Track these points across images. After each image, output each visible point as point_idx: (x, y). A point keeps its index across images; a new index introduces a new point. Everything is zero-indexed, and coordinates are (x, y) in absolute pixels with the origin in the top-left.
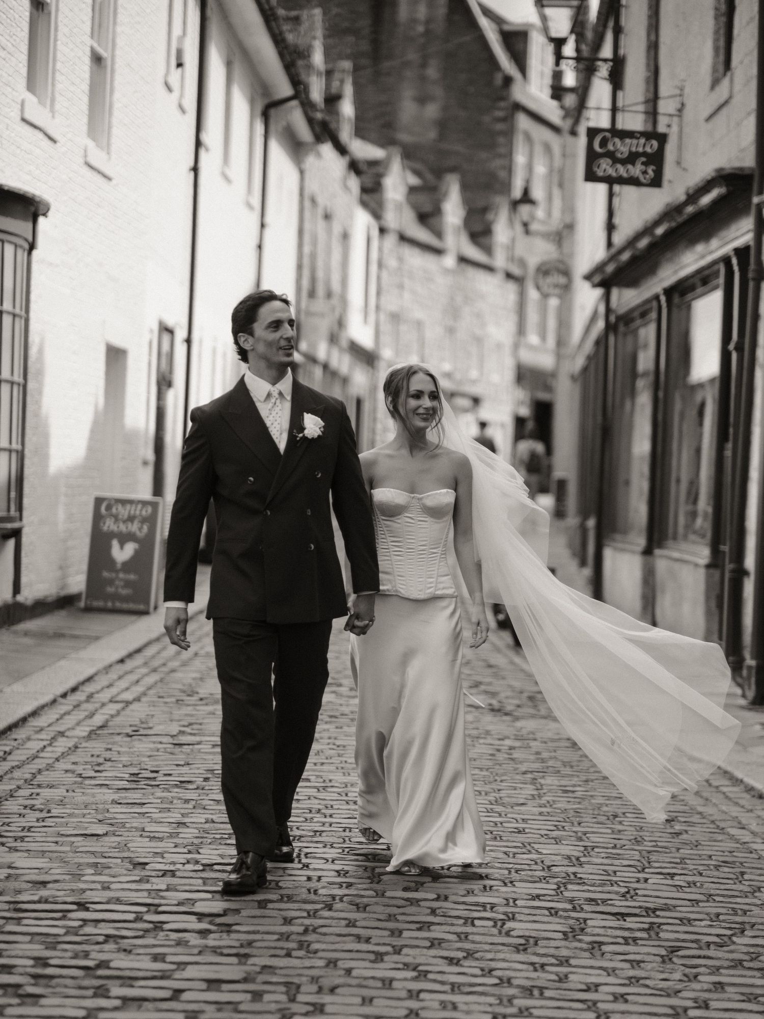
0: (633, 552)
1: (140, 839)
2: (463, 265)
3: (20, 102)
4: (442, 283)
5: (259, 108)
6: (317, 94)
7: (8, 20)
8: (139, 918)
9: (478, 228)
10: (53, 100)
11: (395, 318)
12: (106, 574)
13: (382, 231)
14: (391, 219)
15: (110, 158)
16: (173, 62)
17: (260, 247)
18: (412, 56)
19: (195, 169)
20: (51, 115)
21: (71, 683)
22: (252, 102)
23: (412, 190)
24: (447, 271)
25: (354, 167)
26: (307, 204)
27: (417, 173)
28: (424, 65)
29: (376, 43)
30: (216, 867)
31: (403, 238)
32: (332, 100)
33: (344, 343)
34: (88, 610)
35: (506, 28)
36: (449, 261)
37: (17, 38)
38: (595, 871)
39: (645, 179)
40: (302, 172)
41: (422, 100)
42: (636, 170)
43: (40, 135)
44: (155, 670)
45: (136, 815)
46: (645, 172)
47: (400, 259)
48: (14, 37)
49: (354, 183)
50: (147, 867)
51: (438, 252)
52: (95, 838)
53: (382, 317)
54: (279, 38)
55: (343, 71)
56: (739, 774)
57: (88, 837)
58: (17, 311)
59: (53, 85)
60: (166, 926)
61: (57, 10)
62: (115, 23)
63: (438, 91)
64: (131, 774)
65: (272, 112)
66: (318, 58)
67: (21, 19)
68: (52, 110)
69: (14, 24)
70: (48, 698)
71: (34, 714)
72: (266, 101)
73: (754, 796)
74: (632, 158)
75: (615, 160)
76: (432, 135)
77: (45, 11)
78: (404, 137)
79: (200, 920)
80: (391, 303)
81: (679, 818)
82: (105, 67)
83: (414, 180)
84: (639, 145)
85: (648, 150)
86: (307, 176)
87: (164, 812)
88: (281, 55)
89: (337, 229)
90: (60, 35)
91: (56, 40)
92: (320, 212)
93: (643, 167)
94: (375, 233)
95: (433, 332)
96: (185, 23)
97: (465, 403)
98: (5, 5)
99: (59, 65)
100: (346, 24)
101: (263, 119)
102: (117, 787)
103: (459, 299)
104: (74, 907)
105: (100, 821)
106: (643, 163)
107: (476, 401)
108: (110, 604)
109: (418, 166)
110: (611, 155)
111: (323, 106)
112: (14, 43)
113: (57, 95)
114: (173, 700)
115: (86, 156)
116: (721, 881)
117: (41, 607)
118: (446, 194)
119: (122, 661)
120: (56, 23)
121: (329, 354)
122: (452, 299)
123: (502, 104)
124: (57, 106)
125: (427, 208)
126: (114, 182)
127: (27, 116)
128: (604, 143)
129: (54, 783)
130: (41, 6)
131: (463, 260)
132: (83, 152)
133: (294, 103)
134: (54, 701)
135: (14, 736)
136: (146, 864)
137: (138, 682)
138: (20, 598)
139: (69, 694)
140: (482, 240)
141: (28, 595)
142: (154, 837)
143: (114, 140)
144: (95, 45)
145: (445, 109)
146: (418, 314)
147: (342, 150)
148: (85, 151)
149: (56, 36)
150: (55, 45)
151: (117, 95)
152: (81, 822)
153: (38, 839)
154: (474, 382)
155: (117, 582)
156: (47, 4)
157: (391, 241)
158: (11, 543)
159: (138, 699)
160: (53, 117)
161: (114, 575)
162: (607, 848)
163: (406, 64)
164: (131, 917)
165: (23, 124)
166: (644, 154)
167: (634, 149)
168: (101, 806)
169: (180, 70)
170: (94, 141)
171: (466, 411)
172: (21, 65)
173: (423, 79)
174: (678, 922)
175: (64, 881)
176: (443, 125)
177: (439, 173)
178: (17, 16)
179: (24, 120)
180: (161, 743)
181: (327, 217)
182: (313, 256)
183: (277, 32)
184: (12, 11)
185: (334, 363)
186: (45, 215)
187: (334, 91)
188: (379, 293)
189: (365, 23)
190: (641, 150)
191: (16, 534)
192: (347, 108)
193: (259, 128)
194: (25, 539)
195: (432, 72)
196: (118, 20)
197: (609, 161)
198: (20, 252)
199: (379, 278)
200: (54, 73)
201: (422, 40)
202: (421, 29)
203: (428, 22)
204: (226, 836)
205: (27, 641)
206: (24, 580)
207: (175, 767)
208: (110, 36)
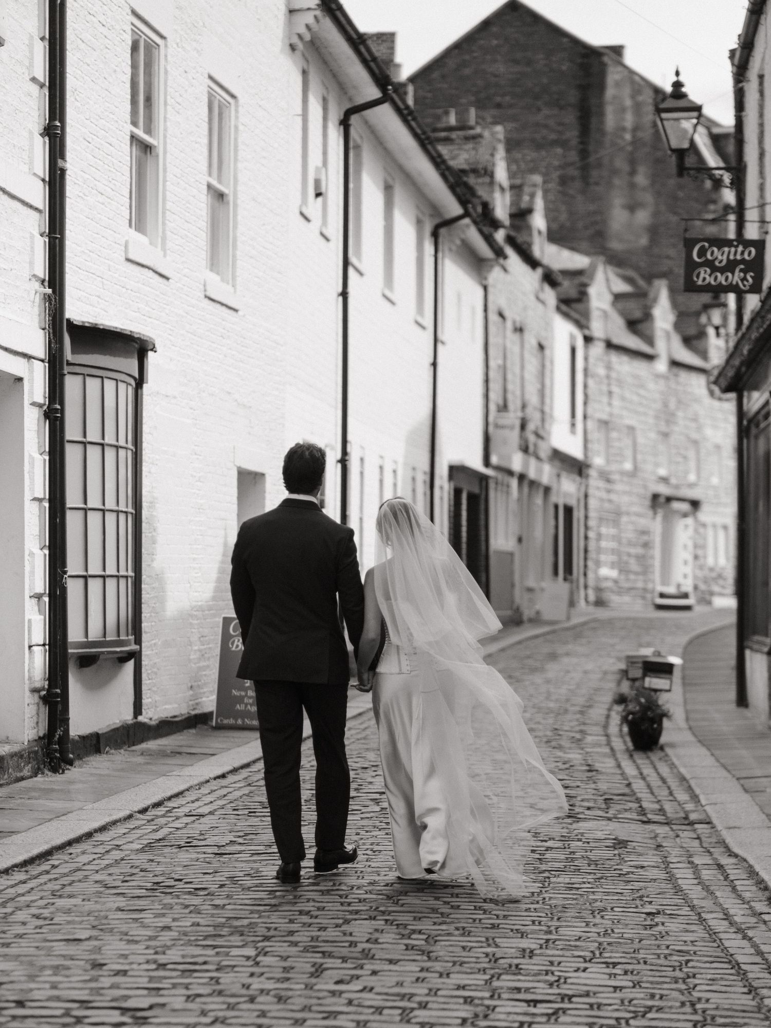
0: (761, 652)
1: (118, 943)
2: (675, 370)
3: (124, 243)
4: (654, 388)
5: (428, 228)
6: (501, 209)
7: (106, 166)
8: (67, 1013)
9: (692, 331)
10: (164, 239)
11: (605, 424)
12: (235, 692)
13: (588, 340)
14: (597, 328)
15: (235, 292)
16: (311, 192)
17: (434, 365)
18: (621, 163)
19: (344, 294)
20: (162, 253)
21: (155, 799)
22: (419, 222)
23: (618, 297)
24: (658, 376)
25: (550, 278)
26: (493, 317)
27: (628, 280)
28: (633, 173)
29: (584, 153)
30: (169, 966)
31: (610, 345)
32: (521, 215)
33: (544, 453)
34: (219, 728)
35: (716, 130)
36: (661, 366)
37: (116, 183)
38: (541, 962)
39: (744, 286)
40: (485, 288)
41: (632, 208)
42: (736, 277)
43: (151, 273)
44: (249, 785)
45: (131, 920)
46: (744, 279)
47: (609, 367)
48: (113, 181)
49: (550, 295)
50: (105, 968)
51: (650, 358)
52: (76, 942)
53: (590, 424)
54: (439, 160)
55: (535, 185)
56: (757, 868)
57: (70, 942)
58: (122, 442)
59: (164, 224)
60: (87, 1021)
61: (165, 152)
62: (236, 160)
63: (648, 198)
64: (154, 883)
65: (443, 231)
66: (501, 174)
67: (121, 164)
68: (164, 249)
69: (112, 169)
70: (122, 814)
71: (103, 829)
72: (437, 221)
73: (760, 888)
74: (731, 266)
75: (714, 269)
76: (644, 241)
77: (153, 154)
78: (615, 245)
79: (122, 1014)
80: (599, 410)
81: (666, 911)
82: (228, 203)
83: (622, 287)
84: (738, 253)
85: (746, 256)
86: (491, 290)
87: (159, 917)
88: (444, 176)
89: (531, 340)
90: (170, 176)
91: (165, 181)
92: (509, 324)
93: (742, 275)
94: (580, 343)
95: (647, 437)
96: (325, 153)
97: (685, 507)
98: (101, 152)
99: (169, 205)
100: (553, 136)
101: (433, 239)
102: (132, 895)
103: (672, 405)
104: (13, 1005)
105: (93, 927)
106: (741, 270)
107: (695, 504)
108: (240, 722)
109: (631, 273)
110: (710, 264)
111: (507, 222)
112: (113, 187)
113: (168, 233)
114: (246, 812)
115: (205, 291)
116: (660, 968)
117: (167, 727)
118: (655, 300)
119: (223, 776)
120: (165, 165)
121: (526, 464)
122: (666, 405)
123: (712, 207)
124: (169, 244)
125: (637, 314)
126: (240, 313)
127: (131, 257)
128: (702, 252)
129: (76, 893)
130: (149, 150)
131: (675, 364)
132: (202, 287)
133: (467, 221)
134: (130, 817)
135: (70, 851)
136: (105, 965)
137: (225, 796)
138: (140, 718)
139: (150, 810)
140: (695, 342)
141: (149, 715)
142: (133, 941)
143: (239, 272)
144: (215, 183)
145: (656, 214)
146: (630, 420)
147: (533, 263)
148: (205, 286)
149: (165, 177)
150: (164, 186)
151: (241, 229)
152: (74, 928)
153: (23, 945)
154: (691, 486)
155: (246, 700)
156: (155, 147)
157: (598, 349)
158: (130, 665)
159: (211, 813)
160: (165, 256)
161: (243, 693)
162: (569, 941)
163: (615, 172)
164: (59, 1012)
165: (129, 264)
166: (743, 261)
167: (732, 257)
168: (102, 914)
169: (320, 199)
170: (218, 273)
171: (685, 515)
172: (123, 208)
173: (632, 186)
174: (587, 1006)
175: (20, 982)
176: (654, 231)
177: (650, 278)
178: (115, 161)
179: (128, 260)
180: (205, 853)
181: (519, 330)
182: (504, 369)
183: (435, 154)
184: (109, 157)
185: (532, 474)
186: (153, 349)
187: (524, 205)
188: (585, 403)
189: (572, 134)
190: (739, 257)
191: (135, 656)
192: (539, 221)
193: (429, 248)
194: (145, 662)
195: (641, 179)
196: (239, 158)
197: (708, 270)
198: (122, 386)
199: (585, 386)
200: (164, 213)
201: (629, 148)
202: (628, 137)
203: (635, 129)
204: (201, 938)
205: (140, 760)
206: (146, 701)
207: (201, 875)
208: (232, 174)
